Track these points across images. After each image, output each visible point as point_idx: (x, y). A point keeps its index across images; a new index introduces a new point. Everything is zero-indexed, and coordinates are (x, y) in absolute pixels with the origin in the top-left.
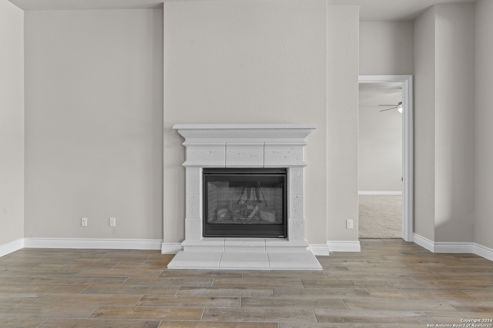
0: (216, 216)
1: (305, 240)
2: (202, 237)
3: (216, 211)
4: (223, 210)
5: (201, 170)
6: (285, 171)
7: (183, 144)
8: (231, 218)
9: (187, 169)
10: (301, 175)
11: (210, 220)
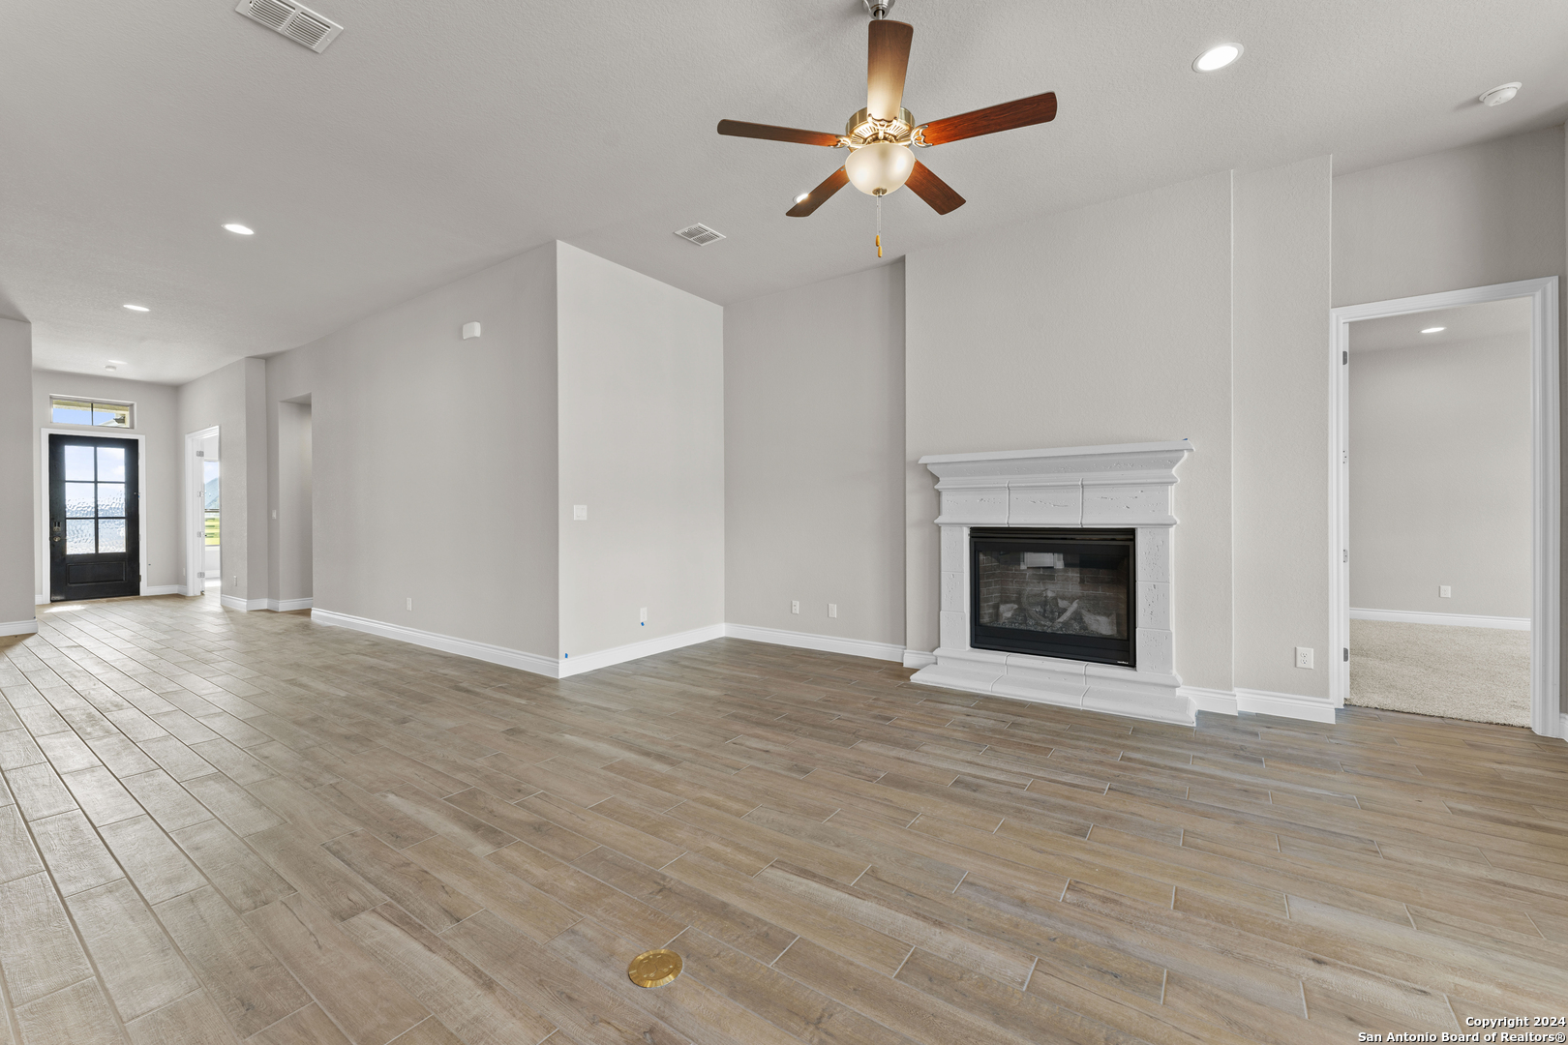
0: (997, 615)
1: (1174, 672)
2: (968, 647)
3: (996, 607)
4: (1009, 606)
5: (966, 532)
6: (1130, 533)
7: (936, 487)
8: (1025, 621)
9: (942, 528)
10: (1165, 542)
11: (985, 619)
